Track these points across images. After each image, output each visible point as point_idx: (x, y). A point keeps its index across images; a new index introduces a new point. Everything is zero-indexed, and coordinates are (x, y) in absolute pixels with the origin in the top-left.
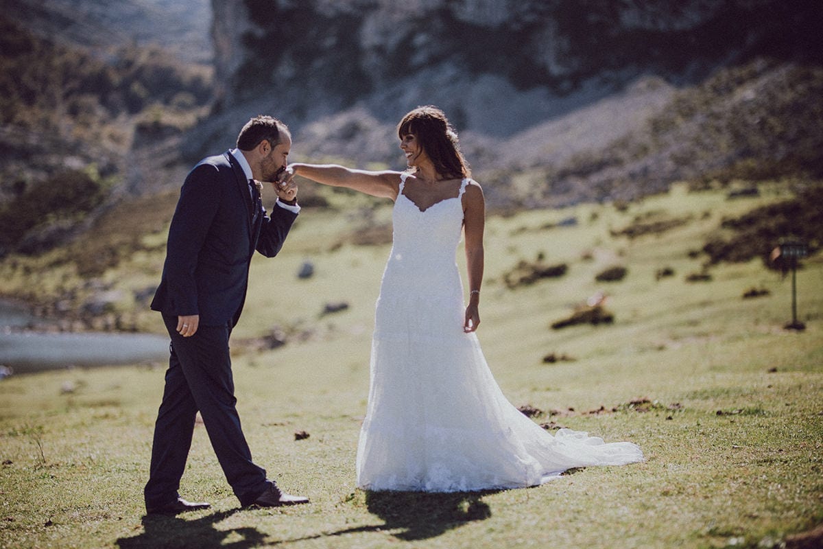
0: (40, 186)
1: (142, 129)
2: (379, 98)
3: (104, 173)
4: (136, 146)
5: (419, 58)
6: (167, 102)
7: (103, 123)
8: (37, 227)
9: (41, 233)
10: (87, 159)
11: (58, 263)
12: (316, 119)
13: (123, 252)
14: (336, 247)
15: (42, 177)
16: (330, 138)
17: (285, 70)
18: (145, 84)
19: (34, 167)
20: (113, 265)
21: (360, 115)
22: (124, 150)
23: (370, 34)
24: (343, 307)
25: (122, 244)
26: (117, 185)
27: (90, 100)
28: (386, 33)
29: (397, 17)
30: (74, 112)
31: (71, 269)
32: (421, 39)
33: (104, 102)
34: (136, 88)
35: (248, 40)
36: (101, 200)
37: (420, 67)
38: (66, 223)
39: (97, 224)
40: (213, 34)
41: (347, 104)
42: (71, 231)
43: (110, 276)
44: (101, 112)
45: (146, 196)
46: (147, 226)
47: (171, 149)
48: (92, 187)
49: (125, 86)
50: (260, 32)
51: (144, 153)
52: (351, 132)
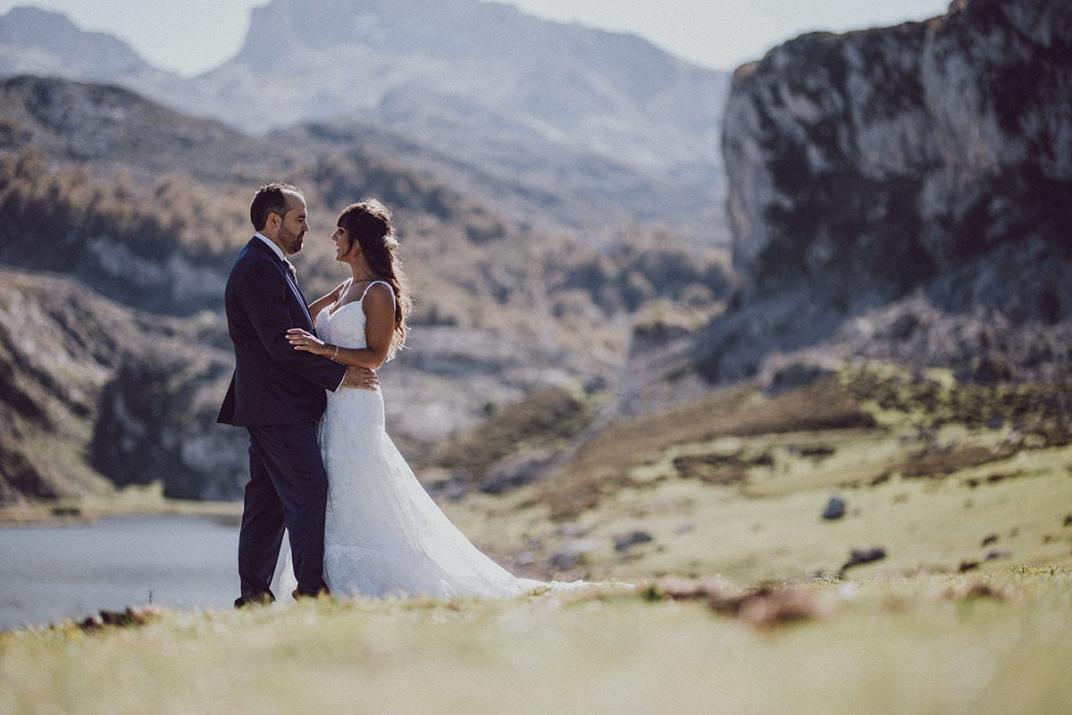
0: (512, 407)
1: (640, 332)
2: (944, 284)
3: (591, 389)
4: (633, 353)
5: (998, 229)
6: (676, 297)
7: (595, 325)
8: (506, 458)
9: (510, 465)
10: (573, 372)
11: (527, 505)
12: (861, 313)
13: (607, 488)
14: (882, 479)
15: (516, 396)
16: (878, 336)
17: (821, 251)
18: (649, 276)
19: (508, 384)
20: (592, 506)
21: (919, 305)
22: (618, 359)
23: (931, 200)
24: (877, 555)
25: (608, 479)
26: (606, 404)
27: (579, 297)
28: (952, 199)
29: (966, 176)
30: (558, 312)
31: (542, 511)
32: (997, 205)
33: (597, 300)
34: (638, 281)
35: (773, 214)
36: (586, 423)
37: (997, 242)
38: (540, 454)
39: (580, 454)
40: (728, 207)
41: (903, 290)
42: (547, 464)
43: (588, 519)
44: (593, 312)
45: (642, 418)
46: (640, 456)
47: (676, 357)
48: (574, 407)
49: (623, 279)
50: (787, 203)
51: (641, 363)
52: (906, 328)
